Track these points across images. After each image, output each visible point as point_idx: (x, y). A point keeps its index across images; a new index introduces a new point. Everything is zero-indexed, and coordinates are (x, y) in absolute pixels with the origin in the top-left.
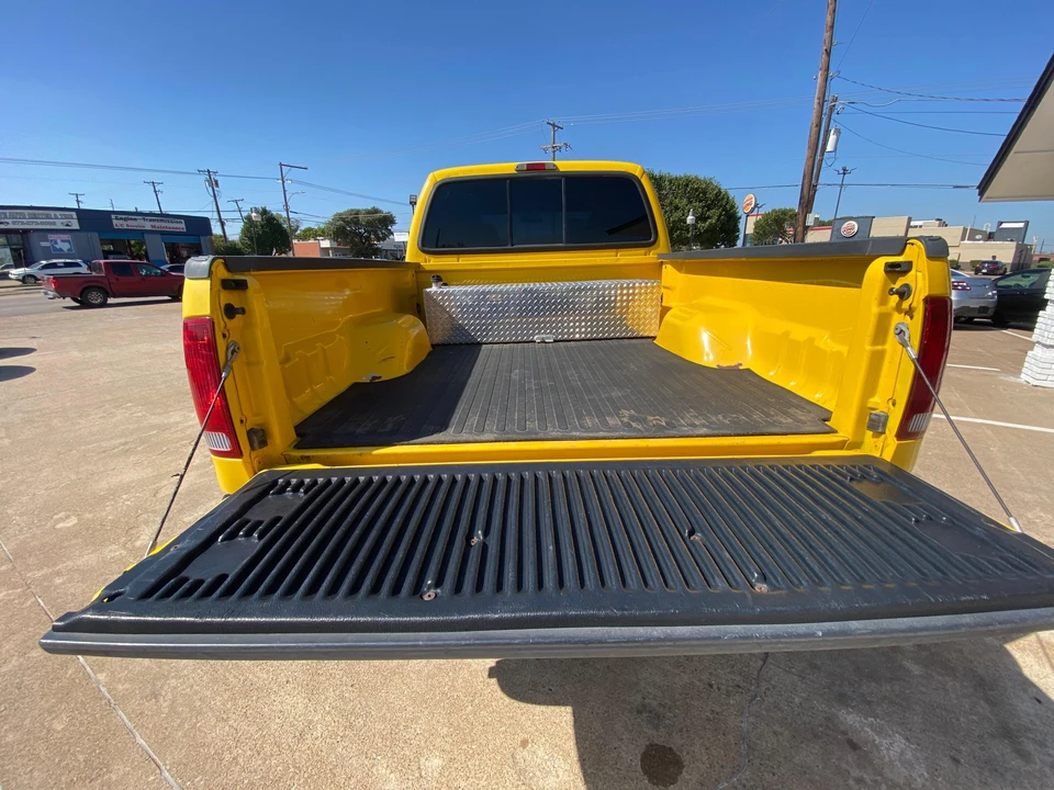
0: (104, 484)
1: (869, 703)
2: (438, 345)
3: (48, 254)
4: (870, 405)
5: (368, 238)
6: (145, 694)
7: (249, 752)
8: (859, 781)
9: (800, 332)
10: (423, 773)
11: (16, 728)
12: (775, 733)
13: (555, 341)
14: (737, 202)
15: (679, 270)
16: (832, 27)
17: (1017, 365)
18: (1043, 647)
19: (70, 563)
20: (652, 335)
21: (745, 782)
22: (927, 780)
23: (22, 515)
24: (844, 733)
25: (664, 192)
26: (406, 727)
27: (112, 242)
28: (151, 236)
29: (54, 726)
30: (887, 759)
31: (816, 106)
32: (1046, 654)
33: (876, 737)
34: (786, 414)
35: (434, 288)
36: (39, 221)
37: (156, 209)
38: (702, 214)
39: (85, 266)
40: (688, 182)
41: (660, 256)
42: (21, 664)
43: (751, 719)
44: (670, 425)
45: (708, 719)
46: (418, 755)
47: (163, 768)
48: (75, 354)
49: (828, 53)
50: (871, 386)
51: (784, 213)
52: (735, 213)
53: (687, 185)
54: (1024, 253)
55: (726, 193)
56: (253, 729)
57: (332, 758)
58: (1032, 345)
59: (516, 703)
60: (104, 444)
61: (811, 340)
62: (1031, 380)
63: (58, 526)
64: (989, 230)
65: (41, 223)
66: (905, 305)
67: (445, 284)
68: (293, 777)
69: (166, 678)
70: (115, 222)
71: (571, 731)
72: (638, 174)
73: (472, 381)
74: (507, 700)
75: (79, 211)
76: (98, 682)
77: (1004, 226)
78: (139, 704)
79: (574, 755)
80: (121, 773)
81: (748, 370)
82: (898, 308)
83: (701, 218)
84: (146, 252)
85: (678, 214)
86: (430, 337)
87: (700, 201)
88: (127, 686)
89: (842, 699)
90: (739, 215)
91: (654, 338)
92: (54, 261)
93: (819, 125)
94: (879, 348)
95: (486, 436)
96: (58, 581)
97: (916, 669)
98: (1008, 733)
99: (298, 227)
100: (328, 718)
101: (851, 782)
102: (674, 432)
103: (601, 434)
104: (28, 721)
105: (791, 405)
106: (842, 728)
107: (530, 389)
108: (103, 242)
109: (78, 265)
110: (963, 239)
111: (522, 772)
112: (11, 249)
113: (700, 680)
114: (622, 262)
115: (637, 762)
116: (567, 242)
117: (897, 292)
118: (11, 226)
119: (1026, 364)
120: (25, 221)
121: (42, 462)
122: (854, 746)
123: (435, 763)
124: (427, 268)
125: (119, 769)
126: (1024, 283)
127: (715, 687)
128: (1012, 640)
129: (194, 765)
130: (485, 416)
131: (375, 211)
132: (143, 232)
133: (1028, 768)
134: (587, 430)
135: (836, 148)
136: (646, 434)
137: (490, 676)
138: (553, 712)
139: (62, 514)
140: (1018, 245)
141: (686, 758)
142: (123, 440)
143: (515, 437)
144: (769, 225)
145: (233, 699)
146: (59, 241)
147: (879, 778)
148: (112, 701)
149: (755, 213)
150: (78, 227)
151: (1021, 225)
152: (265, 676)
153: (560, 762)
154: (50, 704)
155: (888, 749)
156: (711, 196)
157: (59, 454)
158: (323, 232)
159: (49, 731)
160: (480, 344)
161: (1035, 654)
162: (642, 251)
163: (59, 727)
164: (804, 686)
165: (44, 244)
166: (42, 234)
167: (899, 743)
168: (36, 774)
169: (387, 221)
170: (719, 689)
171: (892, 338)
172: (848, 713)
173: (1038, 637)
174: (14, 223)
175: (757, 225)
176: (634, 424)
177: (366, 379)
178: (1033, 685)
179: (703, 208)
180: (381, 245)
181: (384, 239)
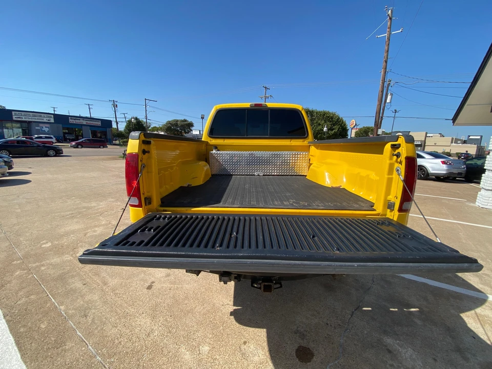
0: (63, 230)
1: (397, 335)
2: (214, 175)
3: (38, 132)
4: (388, 199)
5: (181, 132)
6: (81, 315)
7: (126, 340)
8: (392, 365)
9: (364, 173)
10: (201, 352)
11: (24, 326)
12: (355, 344)
13: (263, 175)
14: (347, 123)
15: (317, 149)
16: (388, 51)
17: (474, 198)
18: (478, 316)
19: (48, 261)
20: (305, 174)
21: (340, 363)
22: (422, 367)
23: (26, 241)
24: (386, 346)
25: (314, 117)
26: (194, 334)
27: (67, 129)
28: (85, 127)
29: (41, 326)
30: (404, 357)
31: (381, 83)
32: (479, 319)
33: (400, 348)
34: (357, 204)
35: (214, 151)
36: (36, 118)
37: (88, 116)
38: (331, 127)
39: (54, 139)
40: (325, 113)
41: (309, 143)
42: (27, 301)
43: (345, 338)
44: (309, 205)
45: (326, 337)
46: (199, 345)
47: (89, 345)
48: (49, 176)
49: (386, 62)
50: (388, 192)
51: (368, 128)
52: (346, 127)
53: (324, 115)
54: (481, 150)
55: (342, 119)
56: (128, 331)
57: (162, 344)
58: (480, 190)
59: (242, 327)
60: (62, 214)
61: (368, 176)
62: (480, 205)
63: (42, 246)
64: (464, 139)
65: (37, 119)
66: (399, 160)
67: (218, 150)
68: (145, 351)
69: (90, 309)
70: (70, 120)
71: (266, 339)
72: (300, 109)
73: (229, 188)
74: (238, 325)
75: (54, 115)
76: (61, 310)
77: (471, 137)
78: (78, 319)
79: (266, 348)
80: (70, 346)
81: (344, 189)
82: (397, 161)
83: (330, 129)
84: (82, 134)
85: (320, 127)
86: (211, 171)
87: (330, 122)
88: (73, 311)
89: (385, 332)
90: (348, 128)
91: (306, 176)
92: (41, 135)
93: (382, 92)
94: (390, 176)
95: (235, 206)
96: (43, 268)
97: (419, 322)
98: (459, 350)
99: (150, 126)
100: (160, 328)
101: (388, 366)
102: (310, 208)
103: (281, 207)
104: (30, 323)
105: (359, 201)
106: (385, 344)
107: (253, 192)
108: (64, 128)
109: (51, 138)
110: (452, 143)
111: (243, 354)
112: (22, 130)
113: (323, 322)
114: (293, 144)
115: (294, 353)
116: (270, 135)
117: (395, 155)
118: (24, 119)
119: (478, 198)
120: (30, 117)
121: (35, 220)
122: (390, 352)
123: (205, 349)
124: (211, 144)
125: (69, 345)
126: (479, 162)
127: (329, 325)
128: (464, 312)
129: (102, 344)
130: (235, 199)
131: (185, 121)
132: (82, 125)
133: (467, 364)
134: (276, 205)
135: (391, 101)
136: (299, 208)
137: (231, 315)
138: (258, 331)
139: (44, 241)
140: (478, 146)
141: (315, 352)
142: (71, 212)
143: (246, 206)
144: (362, 133)
145: (120, 319)
146: (44, 127)
147: (400, 365)
148: (67, 317)
149: (355, 128)
150: (53, 122)
151: (479, 137)
152: (133, 310)
153: (260, 351)
154: (39, 317)
155: (405, 354)
156: (335, 120)
157: (43, 216)
158: (161, 128)
159: (39, 328)
160: (232, 175)
161: (474, 319)
162: (302, 140)
163: (43, 327)
164: (368, 327)
165: (37, 128)
166: (36, 124)
167: (410, 351)
168: (33, 344)
169: (190, 125)
170: (331, 326)
171: (395, 172)
172: (388, 338)
173: (475, 312)
174: (25, 118)
175: (356, 133)
176: (294, 204)
177: (186, 185)
178: (472, 331)
179: (331, 125)
180: (187, 135)
181: (188, 133)
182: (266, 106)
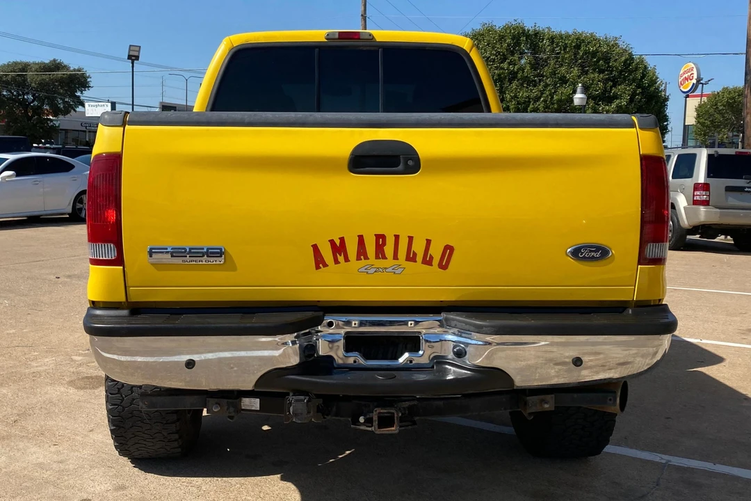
5: (38, 111)
25: (542, 55)
38: (605, 91)
40: (579, 43)
52: (657, 91)
53: (578, 47)
55: (642, 61)
72: (466, 47)
87: (601, 71)
90: (668, 94)
131: (56, 66)
144: (720, 112)
149: (698, 92)
156: (617, 64)
169: (78, 82)
175: (701, 111)
179: (605, 81)
180: (60, 121)
181: (66, 112)
182: (371, 37)
